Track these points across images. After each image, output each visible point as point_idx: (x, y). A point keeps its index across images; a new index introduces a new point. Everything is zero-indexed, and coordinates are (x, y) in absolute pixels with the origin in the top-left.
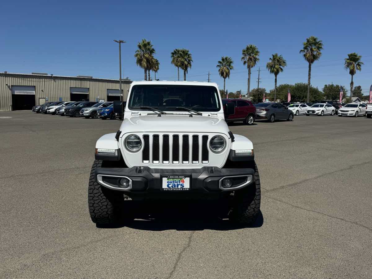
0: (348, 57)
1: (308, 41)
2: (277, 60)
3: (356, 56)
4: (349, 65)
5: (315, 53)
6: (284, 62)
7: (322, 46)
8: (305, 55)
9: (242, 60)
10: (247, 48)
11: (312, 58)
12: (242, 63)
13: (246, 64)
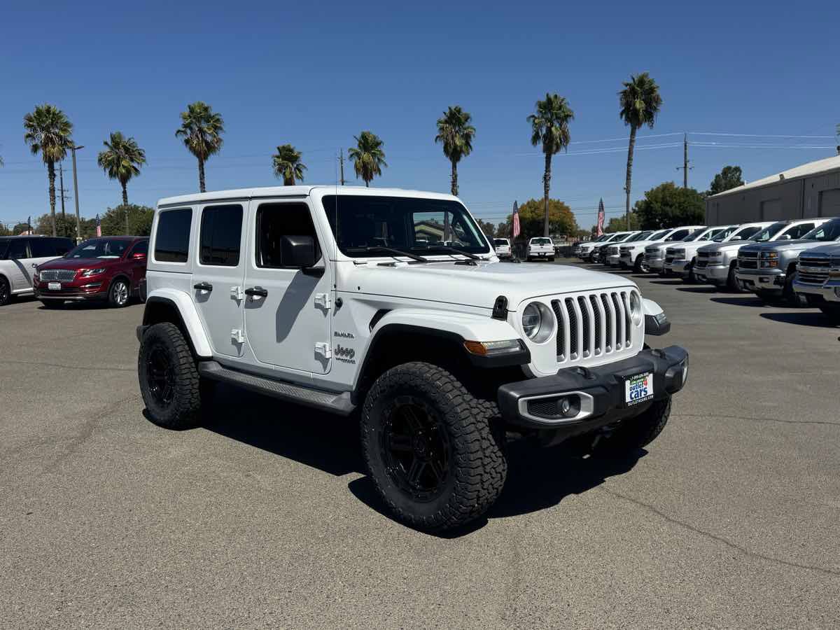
0: (277, 153)
1: (192, 110)
2: (124, 146)
3: (291, 151)
4: (281, 169)
5: (209, 139)
6: (140, 154)
7: (222, 126)
8: (187, 142)
9: (26, 141)
10: (37, 112)
11: (205, 148)
12: (28, 147)
13: (41, 152)
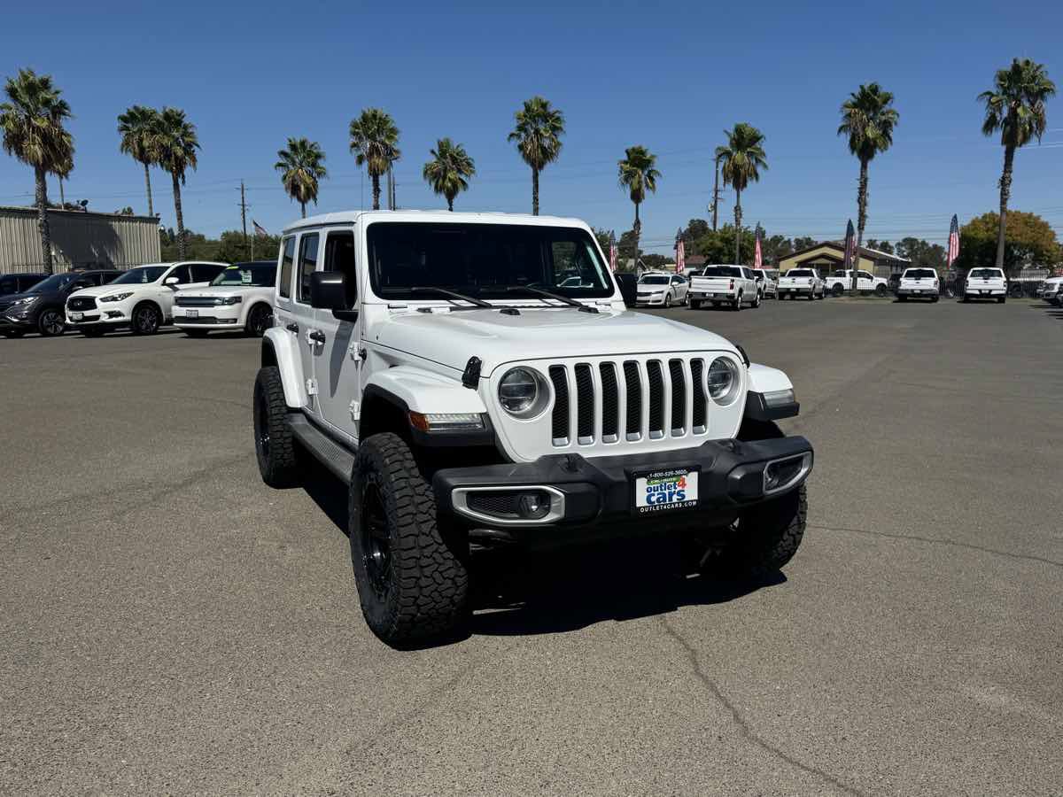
0: (625, 157)
1: (528, 108)
2: (451, 155)
3: (643, 153)
4: (628, 176)
5: (546, 143)
6: (469, 164)
7: (562, 126)
8: (521, 147)
9: (351, 151)
10: (363, 117)
11: (541, 156)
12: (354, 160)
13: (366, 164)
